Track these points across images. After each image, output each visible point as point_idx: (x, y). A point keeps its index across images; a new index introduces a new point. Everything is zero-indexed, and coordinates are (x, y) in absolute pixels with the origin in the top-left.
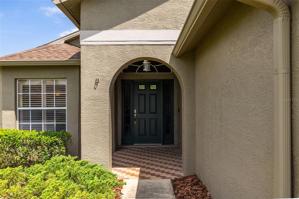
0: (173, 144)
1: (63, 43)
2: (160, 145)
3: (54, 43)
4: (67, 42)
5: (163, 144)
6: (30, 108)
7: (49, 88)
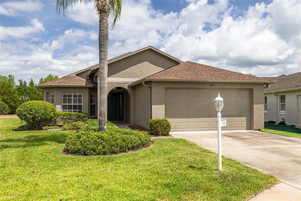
0: (123, 121)
1: (75, 75)
2: (118, 122)
3: (71, 76)
4: (76, 75)
5: (119, 121)
6: (67, 104)
7: (75, 96)
